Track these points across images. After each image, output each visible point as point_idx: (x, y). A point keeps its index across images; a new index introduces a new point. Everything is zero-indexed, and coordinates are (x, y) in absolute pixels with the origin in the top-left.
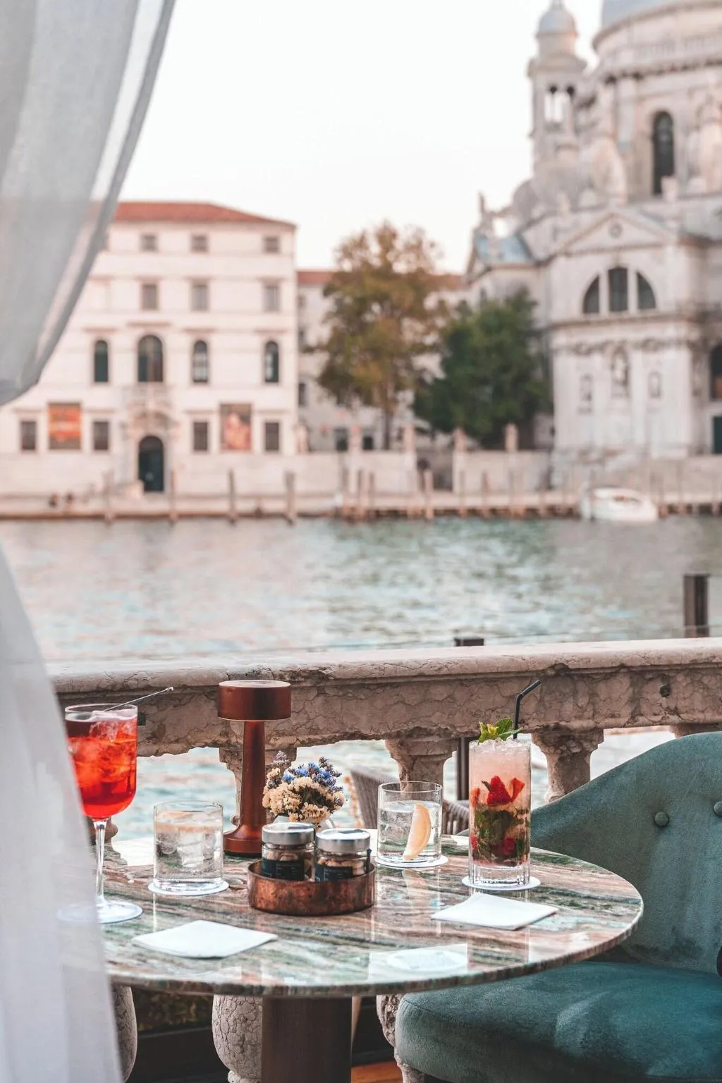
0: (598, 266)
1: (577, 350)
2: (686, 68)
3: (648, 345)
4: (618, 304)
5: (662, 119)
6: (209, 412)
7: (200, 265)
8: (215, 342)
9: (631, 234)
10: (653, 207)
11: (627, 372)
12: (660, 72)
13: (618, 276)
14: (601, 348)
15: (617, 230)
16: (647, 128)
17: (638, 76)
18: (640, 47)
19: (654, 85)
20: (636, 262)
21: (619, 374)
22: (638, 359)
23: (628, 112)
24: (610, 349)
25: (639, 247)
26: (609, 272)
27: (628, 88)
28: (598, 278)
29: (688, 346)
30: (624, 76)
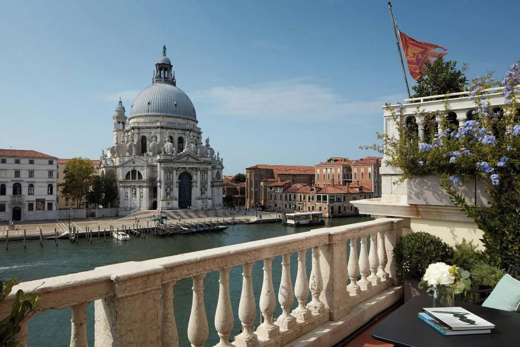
0: (130, 169)
1: (124, 187)
2: (149, 128)
3: (140, 187)
4: (134, 178)
5: (144, 138)
6: (33, 201)
7: (31, 167)
8: (35, 185)
9: (137, 164)
10: (141, 157)
11: (135, 192)
12: (143, 128)
13: (134, 172)
14: (130, 187)
15: (134, 163)
16: (141, 139)
17: (139, 128)
18: (139, 122)
19: (142, 131)
20: (138, 169)
21: (134, 192)
22: (138, 189)
23: (137, 136)
24: (132, 187)
25: (139, 166)
26: (132, 171)
27: (136, 131)
28: (130, 172)
29: (149, 187)
30: (136, 128)
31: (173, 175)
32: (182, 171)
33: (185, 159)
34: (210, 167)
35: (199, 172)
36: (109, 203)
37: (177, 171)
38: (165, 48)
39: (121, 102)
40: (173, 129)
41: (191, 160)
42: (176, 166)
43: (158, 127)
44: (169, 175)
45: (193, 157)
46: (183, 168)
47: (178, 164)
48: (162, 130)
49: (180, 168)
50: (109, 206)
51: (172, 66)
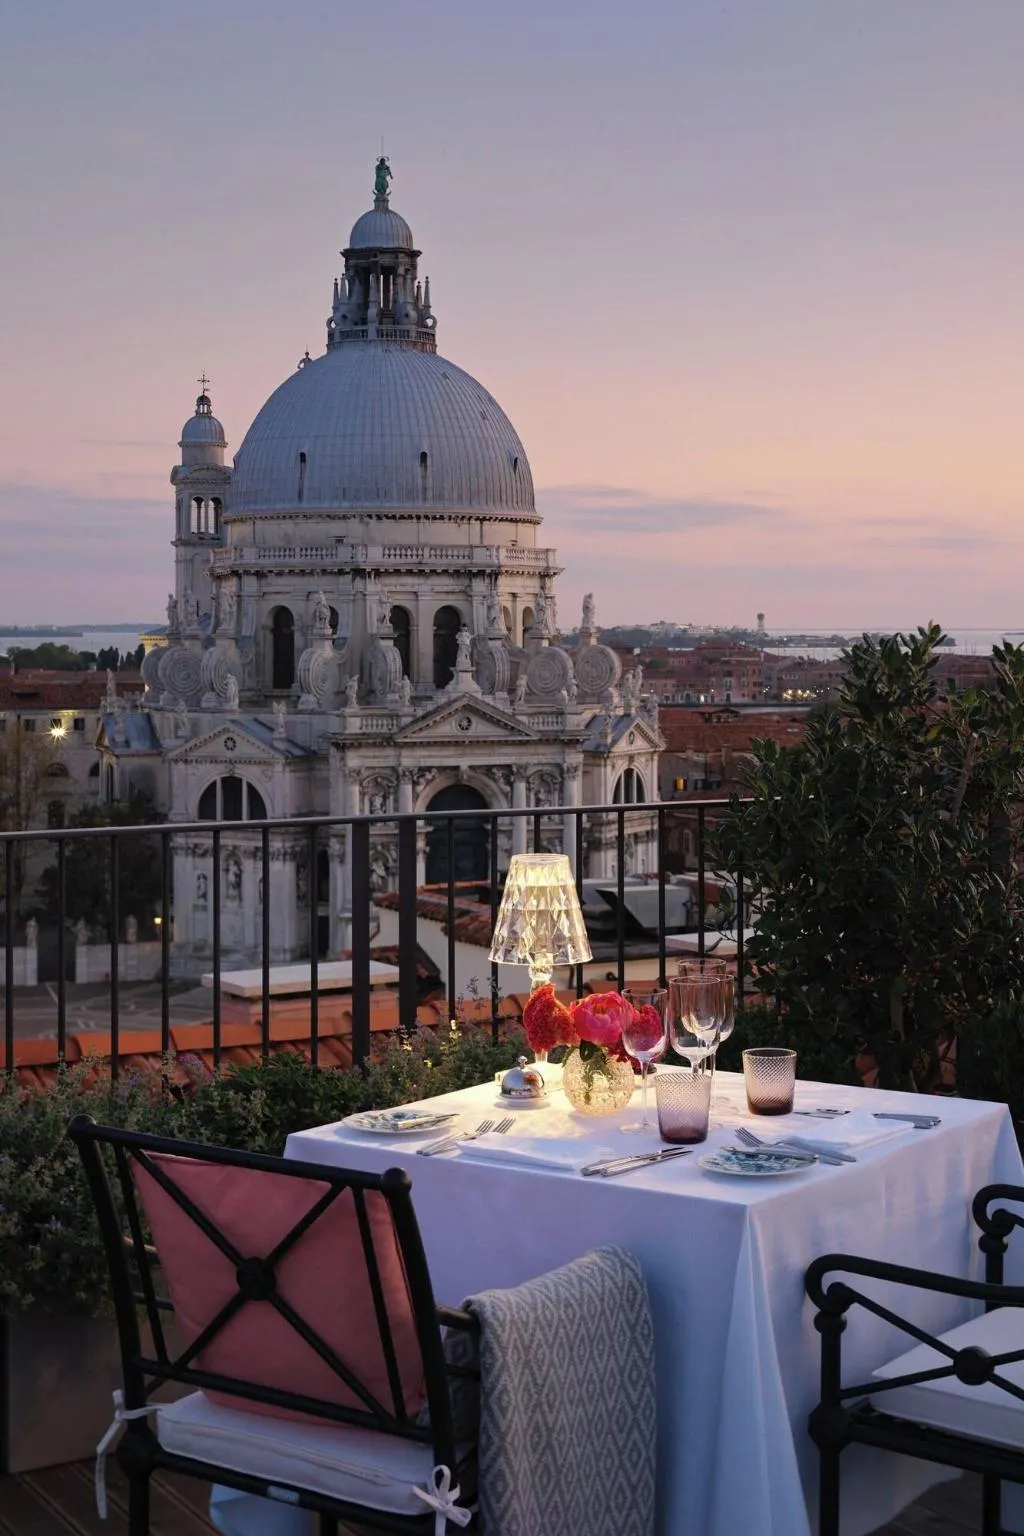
0: (215, 774)
1: (194, 851)
2: (303, 573)
3: (258, 854)
4: (232, 812)
5: (282, 616)
9: (244, 748)
11: (240, 875)
12: (280, 574)
13: (232, 784)
15: (231, 745)
16: (269, 622)
17: (260, 575)
18: (263, 550)
19: (275, 583)
20: (248, 774)
21: (233, 876)
23: (250, 607)
25: (249, 762)
26: (224, 780)
27: (251, 584)
28: (214, 783)
29: (294, 856)
30: (247, 573)
31: (396, 801)
32: (441, 782)
33: (448, 729)
34: (575, 758)
35: (521, 787)
36: (132, 921)
37: (415, 784)
38: (382, 169)
39: (203, 400)
40: (410, 572)
41: (480, 729)
42: (409, 760)
43: (341, 572)
44: (378, 801)
45: (490, 719)
46: (442, 769)
47: (420, 752)
48: (359, 583)
49: (429, 769)
50: (132, 932)
51: (417, 254)
